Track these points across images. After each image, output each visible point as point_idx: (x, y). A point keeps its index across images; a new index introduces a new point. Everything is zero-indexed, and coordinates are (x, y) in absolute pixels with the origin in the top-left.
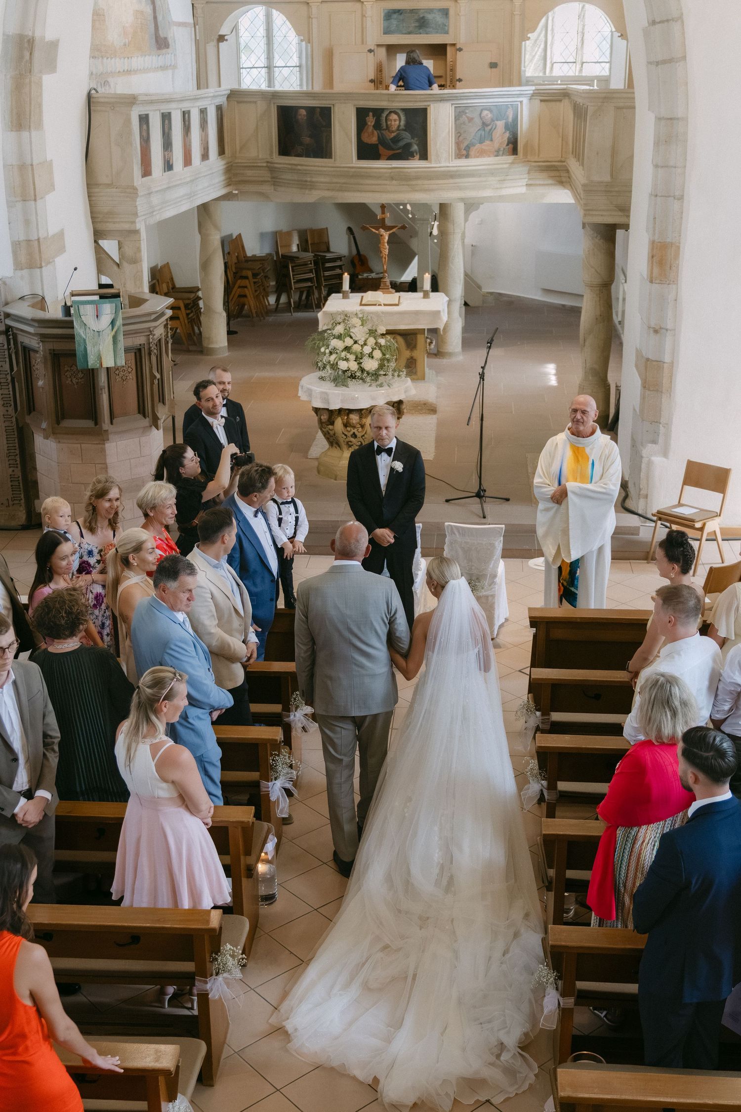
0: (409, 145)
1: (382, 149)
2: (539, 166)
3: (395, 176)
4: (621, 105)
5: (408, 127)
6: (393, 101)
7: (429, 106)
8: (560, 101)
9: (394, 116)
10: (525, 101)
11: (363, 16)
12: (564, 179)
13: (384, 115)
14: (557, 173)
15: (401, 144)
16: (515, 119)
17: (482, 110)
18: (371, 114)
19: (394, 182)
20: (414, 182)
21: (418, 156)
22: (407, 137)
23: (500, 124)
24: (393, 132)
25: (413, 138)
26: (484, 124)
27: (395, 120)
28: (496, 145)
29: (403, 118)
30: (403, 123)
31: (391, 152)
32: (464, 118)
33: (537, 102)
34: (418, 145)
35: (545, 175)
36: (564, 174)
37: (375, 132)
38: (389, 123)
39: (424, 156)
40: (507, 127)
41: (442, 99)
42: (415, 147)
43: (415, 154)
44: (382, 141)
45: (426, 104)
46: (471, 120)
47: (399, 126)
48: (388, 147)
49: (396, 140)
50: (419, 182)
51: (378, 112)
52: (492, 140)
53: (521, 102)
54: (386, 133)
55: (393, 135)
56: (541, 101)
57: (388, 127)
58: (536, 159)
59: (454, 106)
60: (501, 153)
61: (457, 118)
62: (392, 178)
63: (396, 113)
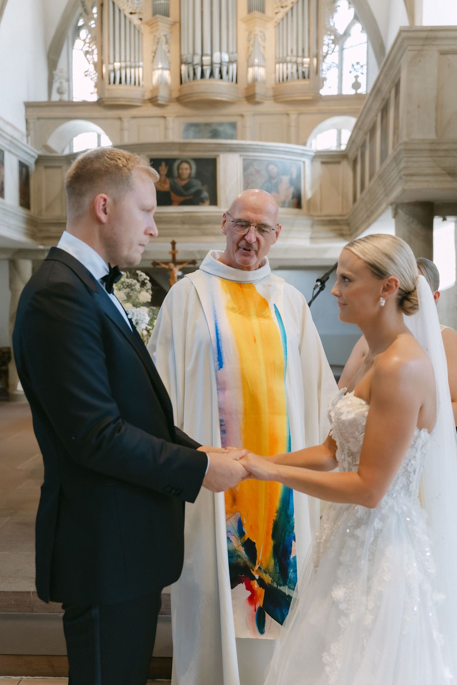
0: (199, 192)
1: (173, 196)
2: (322, 221)
3: (185, 220)
4: (446, 48)
5: (199, 175)
6: (184, 151)
7: (218, 156)
8: (339, 163)
9: (185, 166)
10: (308, 162)
11: (166, 128)
12: (345, 232)
13: (176, 164)
14: (337, 227)
15: (193, 190)
16: (299, 177)
17: (268, 165)
18: (163, 164)
19: (186, 226)
20: (204, 227)
21: (208, 202)
22: (198, 185)
23: (285, 179)
24: (184, 179)
25: (203, 184)
26: (271, 178)
27: (186, 169)
28: (282, 197)
29: (194, 167)
30: (194, 171)
31: (182, 199)
32: (252, 170)
33: (318, 164)
34: (208, 192)
35: (327, 228)
36: (345, 228)
37: (168, 181)
38: (181, 171)
39: (214, 201)
40: (291, 182)
41: (231, 149)
42: (205, 194)
43: (205, 200)
44: (173, 188)
45: (216, 153)
46: (258, 172)
47: (190, 174)
48: (179, 194)
49: (187, 187)
50: (209, 226)
51: (170, 162)
52: (278, 192)
53: (304, 162)
54: (177, 181)
55: (184, 182)
56: (323, 163)
57: (179, 176)
58: (319, 214)
59: (242, 158)
60: (286, 205)
61: (245, 169)
62: (183, 222)
63: (187, 162)
